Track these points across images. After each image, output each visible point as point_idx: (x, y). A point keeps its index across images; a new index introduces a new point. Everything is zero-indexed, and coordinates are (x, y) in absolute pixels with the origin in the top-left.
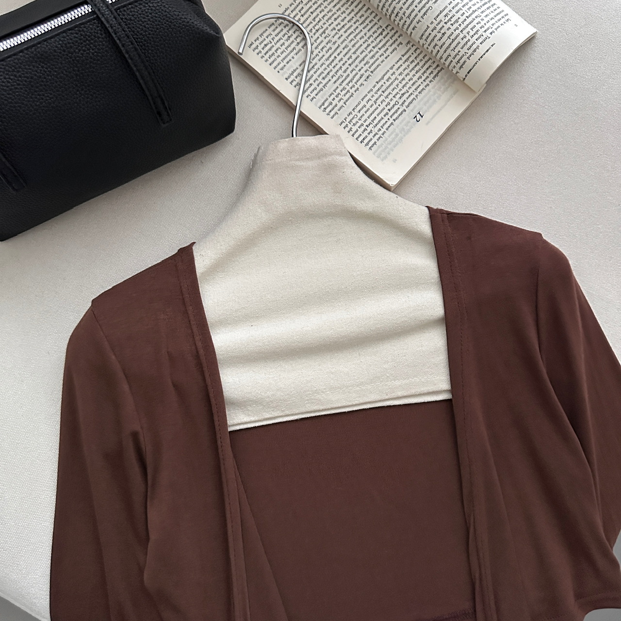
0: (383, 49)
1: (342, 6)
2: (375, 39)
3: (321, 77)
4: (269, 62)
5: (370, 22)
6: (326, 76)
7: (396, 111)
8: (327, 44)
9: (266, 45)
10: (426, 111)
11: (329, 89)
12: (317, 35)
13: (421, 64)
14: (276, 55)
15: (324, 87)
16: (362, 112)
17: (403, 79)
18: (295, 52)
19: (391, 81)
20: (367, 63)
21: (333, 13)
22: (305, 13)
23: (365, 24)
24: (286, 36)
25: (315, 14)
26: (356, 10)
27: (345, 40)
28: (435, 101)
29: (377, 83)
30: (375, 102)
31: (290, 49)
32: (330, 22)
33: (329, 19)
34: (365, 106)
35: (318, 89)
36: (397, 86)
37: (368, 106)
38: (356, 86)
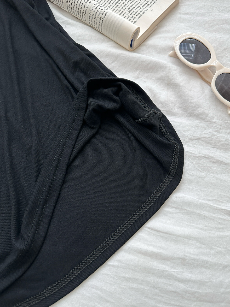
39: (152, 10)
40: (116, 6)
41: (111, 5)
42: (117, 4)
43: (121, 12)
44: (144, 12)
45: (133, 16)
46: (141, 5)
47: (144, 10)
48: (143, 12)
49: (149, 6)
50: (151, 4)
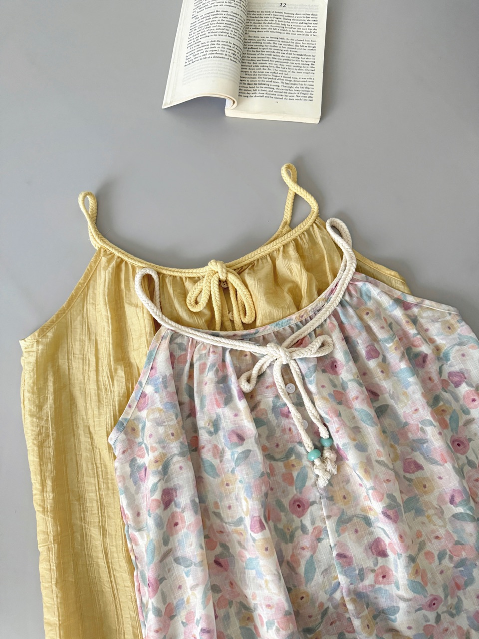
1: (251, 75)
7: (288, 16)
8: (279, 68)
9: (305, 94)
10: (277, 4)
11: (302, 52)
12: (278, 75)
13: (253, 22)
14: (305, 86)
15: (303, 55)
17: (269, 23)
18: (296, 80)
20: (274, 44)
21: (259, 76)
23: (252, 59)
24: (291, 89)
25: (268, 83)
26: (248, 68)
27: (271, 61)
28: (268, 4)
29: (281, 33)
32: (266, 74)
34: (297, 31)
35: (306, 57)
36: (275, 24)
38: (291, 41)
39: (277, 102)
40: (259, 68)
41: (256, 63)
42: (262, 68)
43: (255, 76)
44: (269, 97)
45: (256, 90)
46: (277, 89)
47: (270, 96)
48: (268, 95)
49: (280, 97)
50: (284, 97)
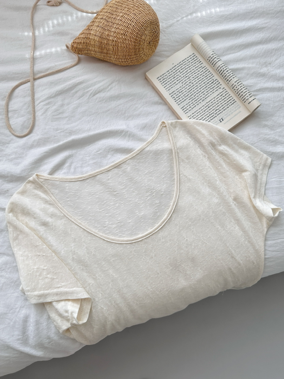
0: (212, 89)
1: (199, 68)
2: (210, 85)
3: (184, 96)
4: (164, 86)
5: (209, 77)
6: (186, 96)
7: (213, 116)
8: (189, 83)
9: (164, 79)
10: (225, 118)
11: (187, 102)
12: (186, 78)
13: (227, 98)
14: (167, 84)
15: (184, 101)
16: (198, 114)
17: (218, 103)
18: (175, 84)
19: (213, 103)
20: (204, 94)
21: (194, 70)
22: (183, 69)
23: (207, 77)
24: (173, 77)
25: (187, 70)
26: (204, 71)
27: (197, 83)
28: (230, 115)
29: (207, 103)
30: (204, 111)
31: (174, 82)
32: (192, 74)
33: (192, 73)
34: (200, 112)
35: (182, 101)
36: (215, 106)
37: (201, 112)
38: (198, 103)
